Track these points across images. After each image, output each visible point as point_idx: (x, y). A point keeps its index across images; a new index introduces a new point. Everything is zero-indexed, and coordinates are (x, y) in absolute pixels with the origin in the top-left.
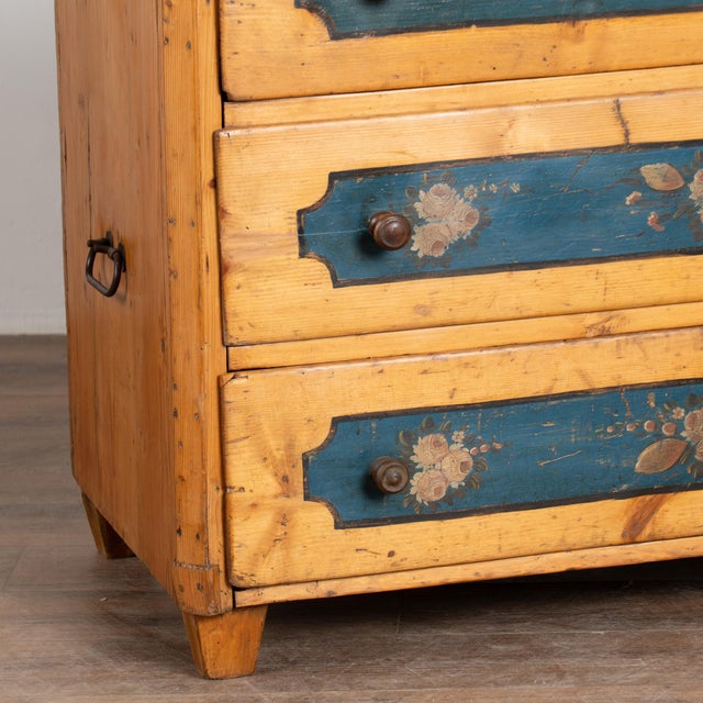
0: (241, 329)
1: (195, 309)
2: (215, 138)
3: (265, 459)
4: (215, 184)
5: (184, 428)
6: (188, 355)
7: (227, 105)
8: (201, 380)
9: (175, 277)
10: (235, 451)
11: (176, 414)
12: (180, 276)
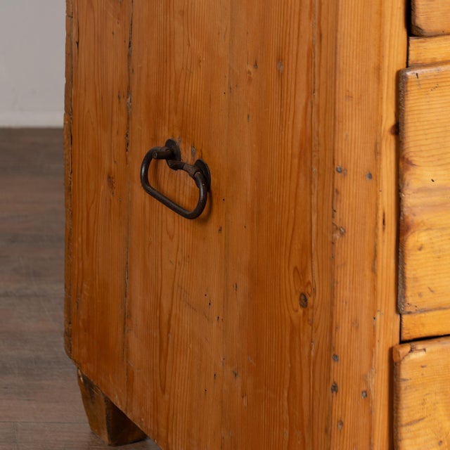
0: (420, 295)
1: (368, 272)
2: (400, 78)
3: (441, 442)
4: (397, 130)
5: (346, 406)
6: (355, 324)
7: (413, 40)
8: (372, 353)
9: (342, 234)
10: (409, 435)
11: (335, 388)
12: (349, 234)
